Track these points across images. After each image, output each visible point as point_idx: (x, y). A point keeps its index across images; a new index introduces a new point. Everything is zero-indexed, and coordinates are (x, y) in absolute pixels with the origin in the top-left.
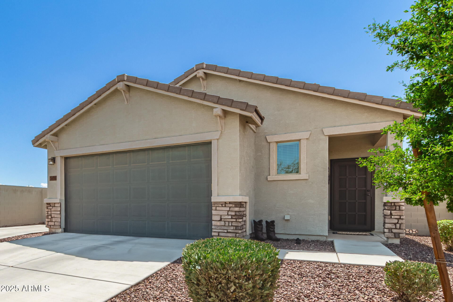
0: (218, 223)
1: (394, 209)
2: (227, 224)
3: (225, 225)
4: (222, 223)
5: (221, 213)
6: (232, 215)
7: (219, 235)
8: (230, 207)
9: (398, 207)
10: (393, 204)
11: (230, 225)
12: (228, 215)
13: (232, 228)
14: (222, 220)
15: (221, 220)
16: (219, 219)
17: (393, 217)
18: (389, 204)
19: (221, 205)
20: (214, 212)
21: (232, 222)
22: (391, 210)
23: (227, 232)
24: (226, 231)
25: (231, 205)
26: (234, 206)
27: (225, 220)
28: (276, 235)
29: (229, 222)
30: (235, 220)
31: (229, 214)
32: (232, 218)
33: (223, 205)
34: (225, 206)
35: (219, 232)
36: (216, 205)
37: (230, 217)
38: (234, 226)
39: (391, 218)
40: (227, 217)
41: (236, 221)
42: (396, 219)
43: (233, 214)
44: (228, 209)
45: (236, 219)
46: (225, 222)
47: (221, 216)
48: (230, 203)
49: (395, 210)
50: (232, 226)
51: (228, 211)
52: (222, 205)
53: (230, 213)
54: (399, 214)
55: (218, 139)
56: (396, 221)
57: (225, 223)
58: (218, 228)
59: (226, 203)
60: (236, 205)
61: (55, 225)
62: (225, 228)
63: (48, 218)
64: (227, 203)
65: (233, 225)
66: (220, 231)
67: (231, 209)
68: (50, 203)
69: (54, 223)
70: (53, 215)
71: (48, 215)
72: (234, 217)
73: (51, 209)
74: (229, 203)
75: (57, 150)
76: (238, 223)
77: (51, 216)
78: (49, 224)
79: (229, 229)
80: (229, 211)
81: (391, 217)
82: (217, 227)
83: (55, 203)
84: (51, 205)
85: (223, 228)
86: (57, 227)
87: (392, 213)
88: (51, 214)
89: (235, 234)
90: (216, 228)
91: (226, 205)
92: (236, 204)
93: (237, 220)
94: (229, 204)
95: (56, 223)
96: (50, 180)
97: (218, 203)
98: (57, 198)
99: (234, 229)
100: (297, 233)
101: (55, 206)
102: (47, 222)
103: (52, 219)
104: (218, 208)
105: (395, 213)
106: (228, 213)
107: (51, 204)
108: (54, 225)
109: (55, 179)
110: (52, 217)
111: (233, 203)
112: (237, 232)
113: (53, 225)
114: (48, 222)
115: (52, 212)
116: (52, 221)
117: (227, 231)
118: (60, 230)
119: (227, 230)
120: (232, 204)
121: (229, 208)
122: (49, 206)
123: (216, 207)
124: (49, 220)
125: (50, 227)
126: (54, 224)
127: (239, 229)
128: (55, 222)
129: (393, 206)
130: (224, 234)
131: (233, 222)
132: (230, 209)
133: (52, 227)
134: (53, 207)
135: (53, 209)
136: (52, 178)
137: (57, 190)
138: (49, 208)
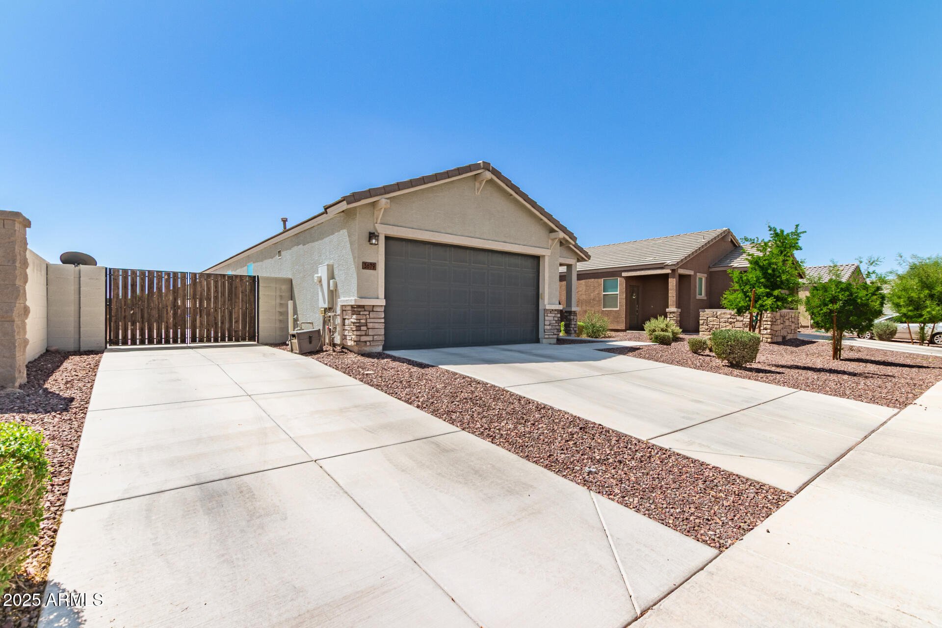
0: (548, 328)
3: (552, 329)
5: (550, 318)
7: (549, 338)
13: (556, 331)
15: (550, 325)
19: (547, 314)
20: (546, 318)
21: (556, 326)
24: (552, 334)
29: (554, 326)
32: (556, 323)
34: (552, 313)
35: (549, 335)
37: (555, 321)
38: (557, 329)
40: (553, 322)
41: (558, 325)
44: (554, 315)
45: (558, 323)
47: (550, 321)
52: (550, 312)
56: (575, 323)
57: (552, 327)
59: (552, 310)
63: (361, 330)
66: (549, 333)
68: (364, 306)
69: (372, 337)
70: (370, 325)
71: (362, 324)
73: (367, 315)
75: (380, 224)
77: (367, 326)
78: (361, 340)
83: (373, 306)
85: (551, 331)
86: (379, 344)
88: (366, 323)
89: (557, 336)
95: (375, 337)
96: (363, 269)
97: (545, 311)
98: (378, 298)
101: (373, 311)
103: (368, 331)
107: (365, 307)
108: (373, 340)
109: (374, 267)
113: (370, 341)
114: (360, 336)
115: (368, 319)
116: (367, 334)
122: (363, 309)
123: (543, 315)
124: (363, 333)
133: (368, 344)
134: (369, 312)
135: (372, 315)
136: (367, 265)
137: (378, 285)
138: (361, 313)
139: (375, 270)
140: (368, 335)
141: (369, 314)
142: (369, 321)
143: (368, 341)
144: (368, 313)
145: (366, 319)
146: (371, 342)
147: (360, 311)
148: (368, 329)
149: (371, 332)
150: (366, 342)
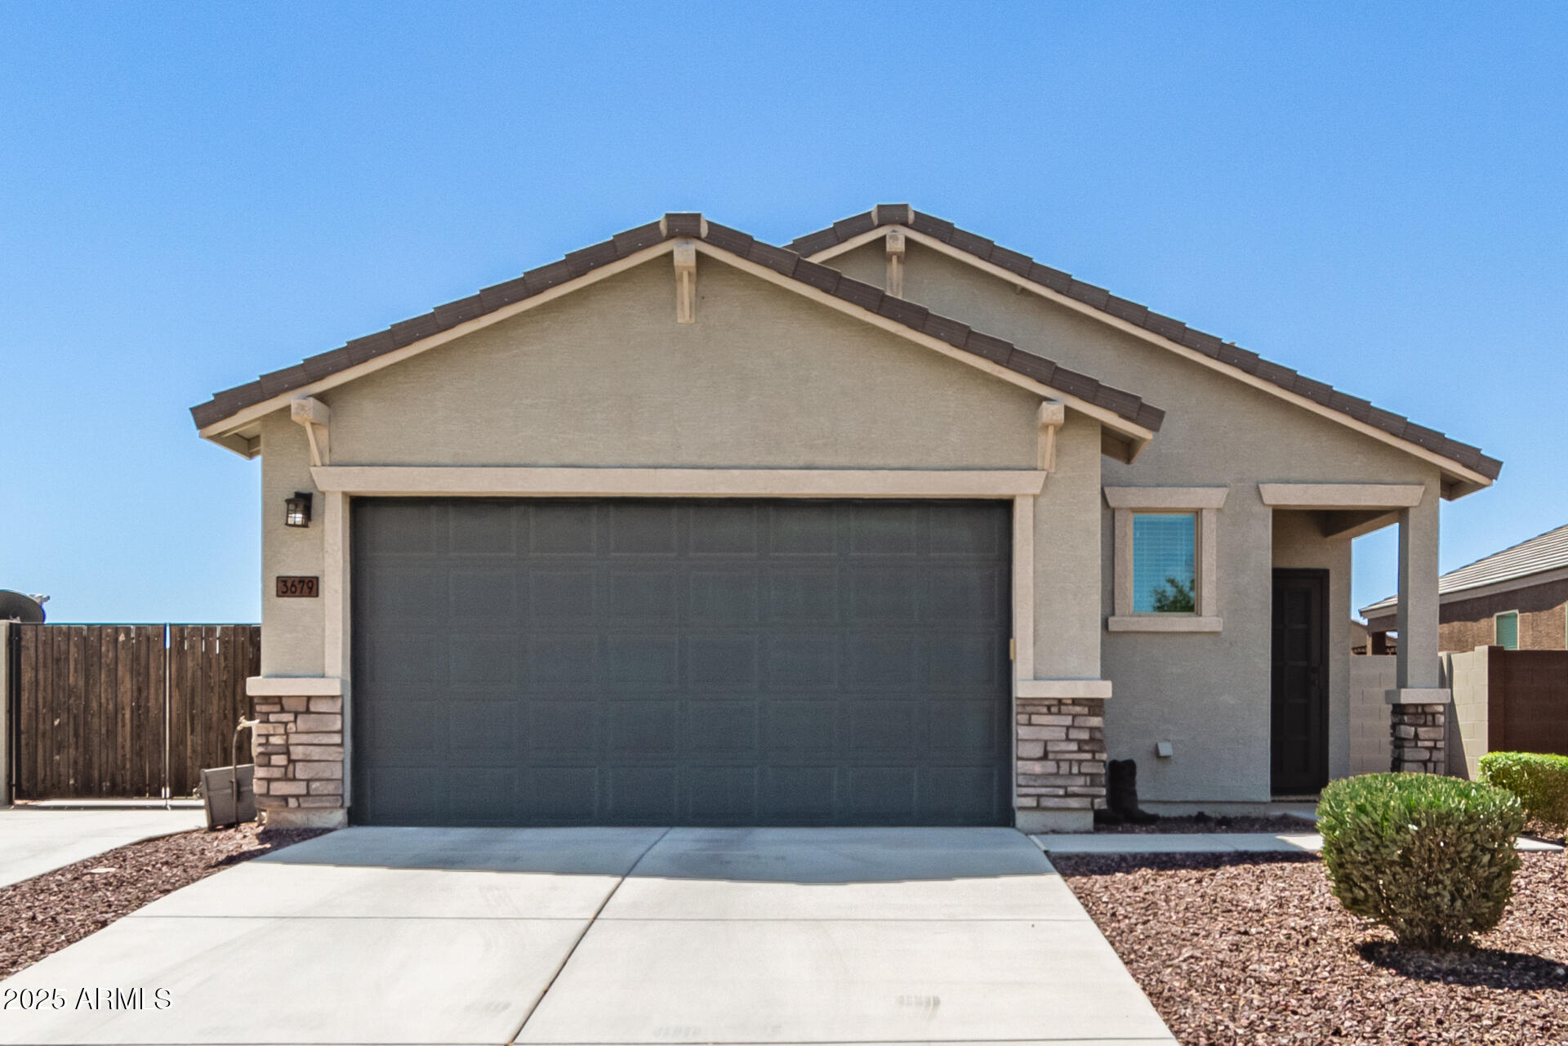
0: (1037, 768)
1: (1422, 722)
2: (1064, 767)
3: (1057, 774)
4: (1050, 767)
5: (1046, 734)
6: (1080, 742)
7: (1038, 808)
8: (1074, 716)
9: (1430, 718)
10: (1420, 710)
11: (1075, 770)
12: (1068, 739)
13: (1081, 781)
14: (1051, 756)
15: (1045, 757)
16: (1039, 753)
17: (1420, 744)
18: (1412, 710)
19: (1045, 710)
20: (1022, 732)
21: (1080, 762)
22: (1416, 725)
23: (1067, 795)
24: (1061, 792)
25: (1078, 709)
26: (1086, 710)
27: (1060, 756)
28: (1142, 807)
29: (1070, 761)
30: (1088, 756)
31: (1071, 737)
32: (1080, 750)
33: (1054, 709)
34: (1059, 713)
35: (1039, 796)
36: (1029, 709)
37: (1074, 747)
38: (1086, 775)
39: (1416, 746)
40: (1064, 746)
41: (1094, 759)
42: (1427, 748)
43: (1085, 736)
44: (1068, 721)
45: (1093, 752)
46: (1058, 762)
47: (1046, 742)
48: (1075, 702)
49: (1425, 725)
50: (1080, 774)
51: (1068, 728)
52: (1049, 707)
53: (1074, 734)
54: (1432, 735)
55: (1035, 497)
56: (1426, 755)
57: (1058, 767)
58: (1036, 784)
59: (1060, 702)
60: (1092, 709)
61: (312, 792)
62: (1059, 782)
63: (268, 765)
64: (1064, 701)
65: (1083, 770)
66: (1043, 791)
67: (1079, 721)
68: (280, 698)
69: (304, 784)
70: (297, 752)
71: (270, 749)
72: (1087, 748)
73: (286, 724)
74: (1070, 702)
75: (323, 465)
76: (1099, 766)
77: (288, 753)
78: (272, 793)
79: (1074, 783)
80: (1073, 726)
81: (1416, 744)
82: (1035, 780)
83: (309, 698)
84: (286, 708)
85: (1052, 781)
86: (328, 804)
87: (1418, 732)
88: (287, 745)
89: (1089, 799)
90: (1032, 783)
91: (1063, 707)
92: (1091, 704)
93: (1097, 756)
94: (1070, 707)
95: (314, 785)
96: (278, 596)
97: (1036, 702)
98: (323, 676)
99: (1085, 786)
100: (1190, 798)
101: (308, 711)
102: (265, 783)
103: (291, 768)
104: (1035, 719)
105: (1425, 732)
106: (1067, 734)
107: (284, 701)
108: (308, 794)
109: (311, 589)
110: (295, 761)
111: (1085, 702)
112: (1095, 793)
113: (297, 797)
114: (269, 780)
115: (291, 736)
116: (290, 775)
117: (1066, 792)
118: (339, 816)
119: (1065, 787)
120: (1080, 705)
121: (1070, 718)
122: (277, 708)
123: (1030, 715)
124: (277, 773)
125: (283, 803)
126: (304, 792)
127: (1101, 782)
128: (308, 781)
129: (1421, 714)
130: (1056, 800)
131: (1084, 764)
132: (1073, 721)
133: (292, 803)
134: (296, 714)
135: (303, 723)
136: (289, 584)
137: (323, 637)
138: (272, 718)
139: (317, 596)
140: (294, 779)
141: (295, 721)
142: (293, 739)
143: (293, 796)
144: (290, 717)
145: (287, 734)
146: (301, 799)
147: (268, 714)
148: (290, 761)
149: (301, 771)
150: (285, 798)
